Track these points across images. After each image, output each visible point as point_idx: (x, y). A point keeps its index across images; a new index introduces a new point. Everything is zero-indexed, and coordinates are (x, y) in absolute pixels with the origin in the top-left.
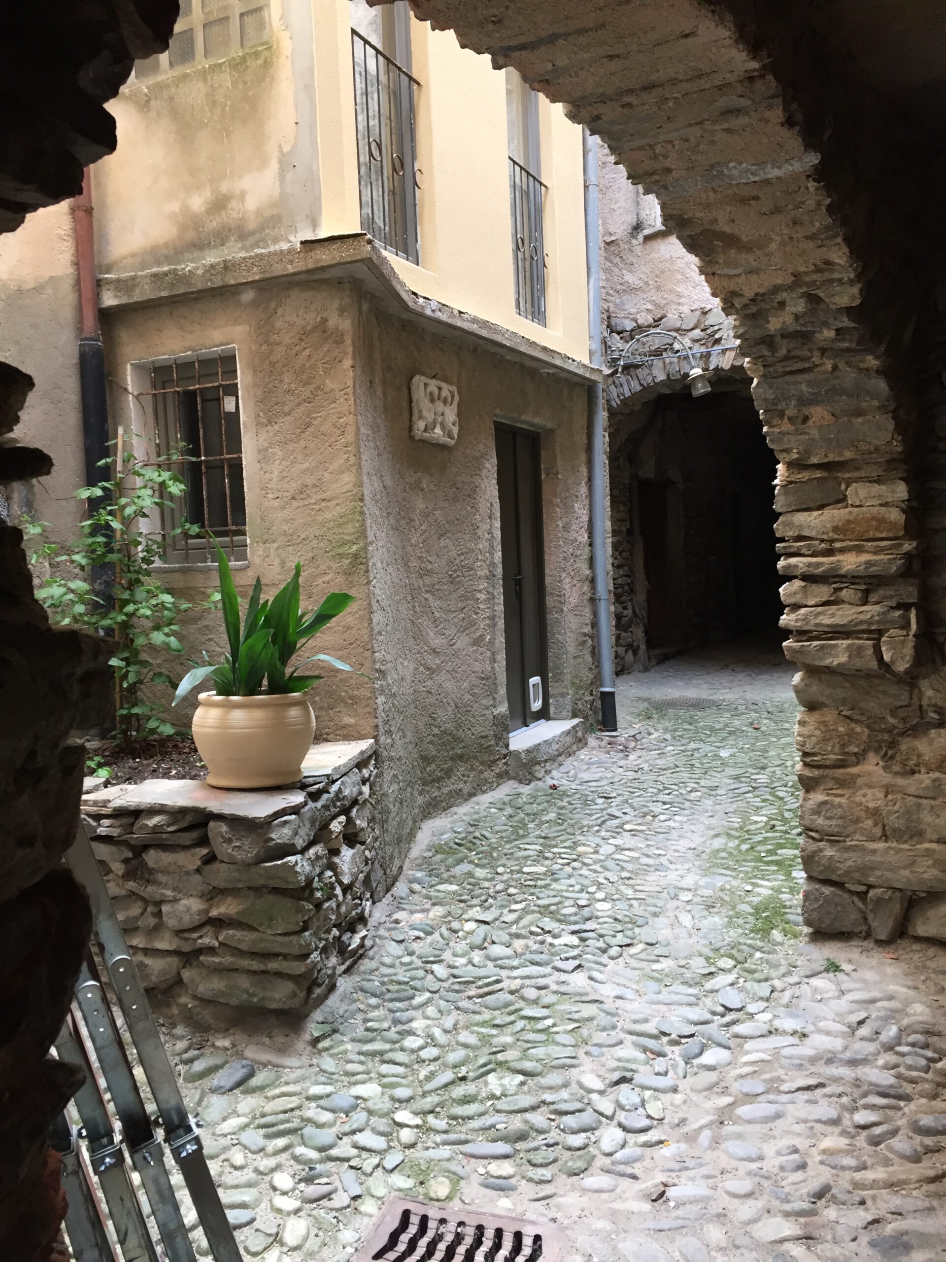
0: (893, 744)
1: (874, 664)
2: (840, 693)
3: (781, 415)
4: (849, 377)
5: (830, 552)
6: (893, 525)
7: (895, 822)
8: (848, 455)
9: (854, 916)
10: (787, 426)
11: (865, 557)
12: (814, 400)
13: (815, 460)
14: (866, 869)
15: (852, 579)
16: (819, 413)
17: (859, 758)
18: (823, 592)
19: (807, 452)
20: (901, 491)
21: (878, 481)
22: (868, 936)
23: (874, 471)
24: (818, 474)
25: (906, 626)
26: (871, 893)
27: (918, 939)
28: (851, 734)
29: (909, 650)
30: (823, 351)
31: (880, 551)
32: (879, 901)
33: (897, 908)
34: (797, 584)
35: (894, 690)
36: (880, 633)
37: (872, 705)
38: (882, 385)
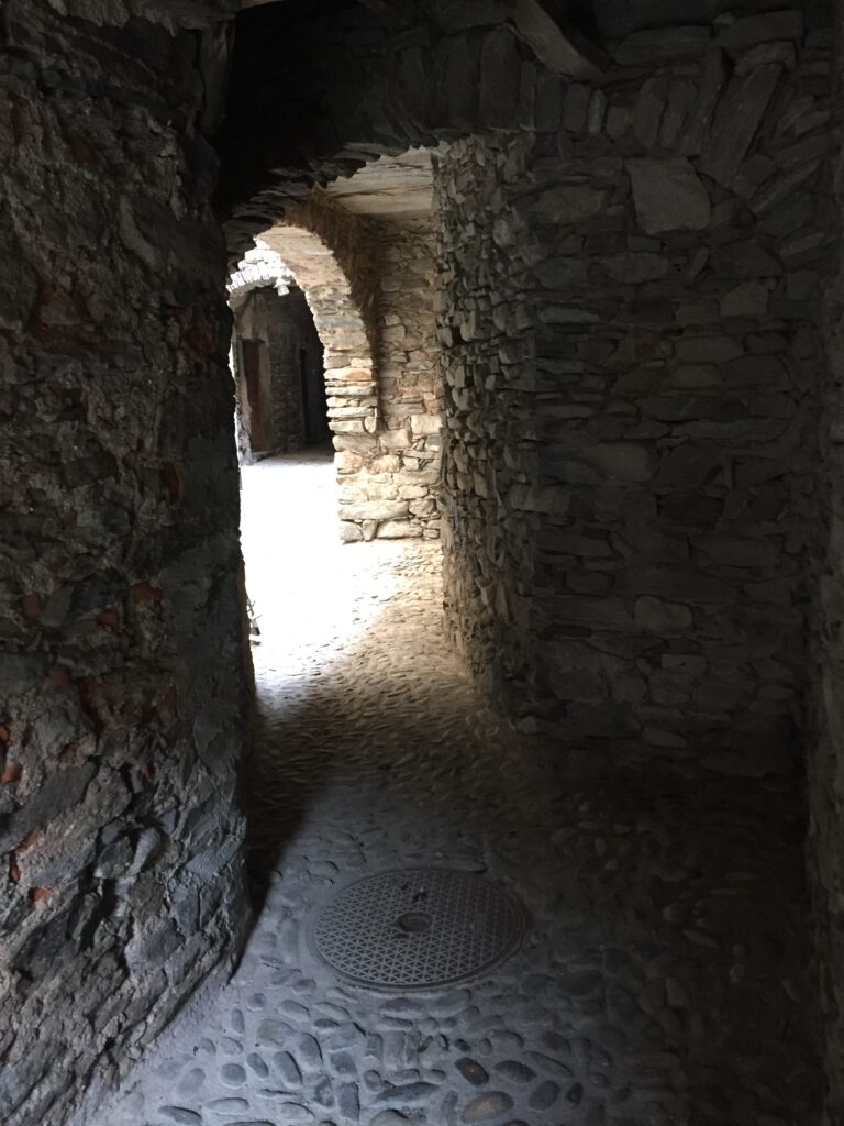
0: (371, 463)
1: (362, 430)
2: (352, 444)
3: (325, 330)
4: (349, 318)
5: (345, 386)
6: (367, 376)
7: (372, 493)
8: (351, 347)
9: (358, 532)
10: (327, 334)
11: (359, 388)
12: (337, 325)
13: (339, 348)
14: (361, 513)
15: (354, 396)
16: (339, 330)
17: (359, 469)
18: (343, 402)
19: (335, 345)
20: (370, 362)
21: (362, 358)
22: (363, 539)
23: (360, 354)
24: (340, 354)
25: (373, 415)
26: (364, 523)
27: (381, 538)
28: (356, 460)
29: (374, 424)
30: (339, 308)
31: (363, 385)
32: (367, 525)
33: (373, 527)
34: (334, 398)
35: (370, 441)
36: (364, 417)
37: (363, 448)
38: (361, 322)
